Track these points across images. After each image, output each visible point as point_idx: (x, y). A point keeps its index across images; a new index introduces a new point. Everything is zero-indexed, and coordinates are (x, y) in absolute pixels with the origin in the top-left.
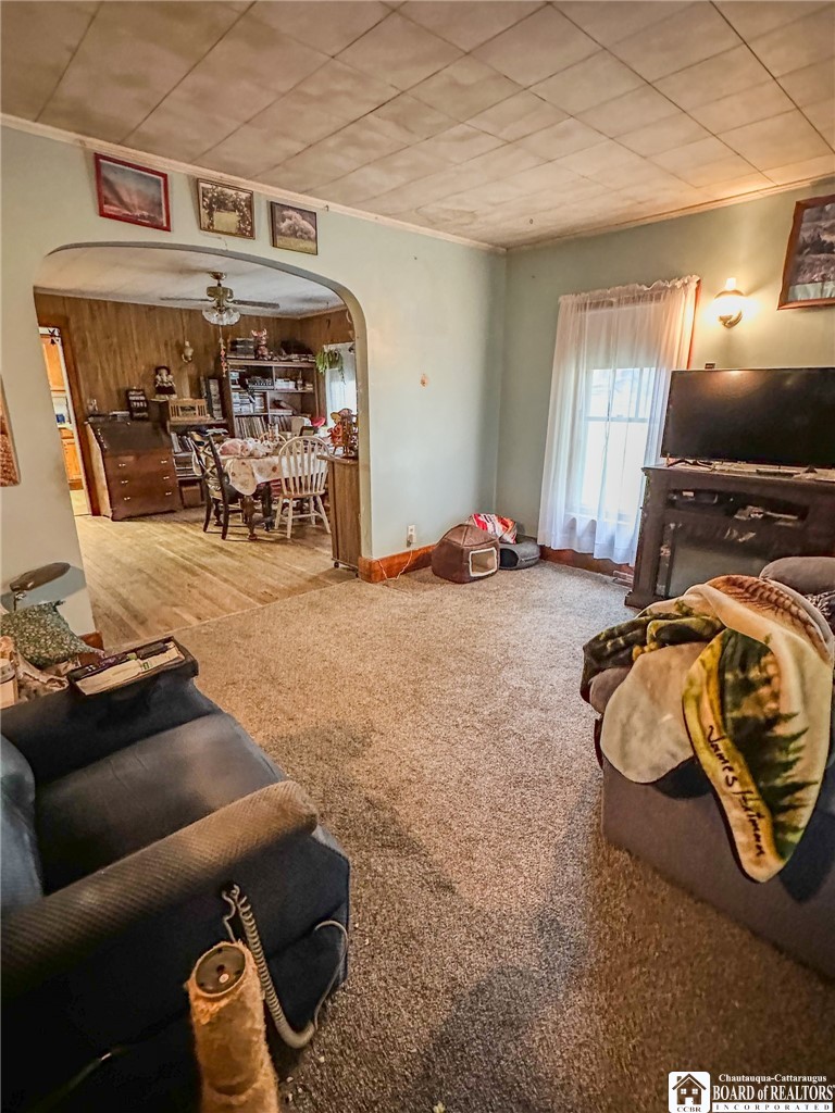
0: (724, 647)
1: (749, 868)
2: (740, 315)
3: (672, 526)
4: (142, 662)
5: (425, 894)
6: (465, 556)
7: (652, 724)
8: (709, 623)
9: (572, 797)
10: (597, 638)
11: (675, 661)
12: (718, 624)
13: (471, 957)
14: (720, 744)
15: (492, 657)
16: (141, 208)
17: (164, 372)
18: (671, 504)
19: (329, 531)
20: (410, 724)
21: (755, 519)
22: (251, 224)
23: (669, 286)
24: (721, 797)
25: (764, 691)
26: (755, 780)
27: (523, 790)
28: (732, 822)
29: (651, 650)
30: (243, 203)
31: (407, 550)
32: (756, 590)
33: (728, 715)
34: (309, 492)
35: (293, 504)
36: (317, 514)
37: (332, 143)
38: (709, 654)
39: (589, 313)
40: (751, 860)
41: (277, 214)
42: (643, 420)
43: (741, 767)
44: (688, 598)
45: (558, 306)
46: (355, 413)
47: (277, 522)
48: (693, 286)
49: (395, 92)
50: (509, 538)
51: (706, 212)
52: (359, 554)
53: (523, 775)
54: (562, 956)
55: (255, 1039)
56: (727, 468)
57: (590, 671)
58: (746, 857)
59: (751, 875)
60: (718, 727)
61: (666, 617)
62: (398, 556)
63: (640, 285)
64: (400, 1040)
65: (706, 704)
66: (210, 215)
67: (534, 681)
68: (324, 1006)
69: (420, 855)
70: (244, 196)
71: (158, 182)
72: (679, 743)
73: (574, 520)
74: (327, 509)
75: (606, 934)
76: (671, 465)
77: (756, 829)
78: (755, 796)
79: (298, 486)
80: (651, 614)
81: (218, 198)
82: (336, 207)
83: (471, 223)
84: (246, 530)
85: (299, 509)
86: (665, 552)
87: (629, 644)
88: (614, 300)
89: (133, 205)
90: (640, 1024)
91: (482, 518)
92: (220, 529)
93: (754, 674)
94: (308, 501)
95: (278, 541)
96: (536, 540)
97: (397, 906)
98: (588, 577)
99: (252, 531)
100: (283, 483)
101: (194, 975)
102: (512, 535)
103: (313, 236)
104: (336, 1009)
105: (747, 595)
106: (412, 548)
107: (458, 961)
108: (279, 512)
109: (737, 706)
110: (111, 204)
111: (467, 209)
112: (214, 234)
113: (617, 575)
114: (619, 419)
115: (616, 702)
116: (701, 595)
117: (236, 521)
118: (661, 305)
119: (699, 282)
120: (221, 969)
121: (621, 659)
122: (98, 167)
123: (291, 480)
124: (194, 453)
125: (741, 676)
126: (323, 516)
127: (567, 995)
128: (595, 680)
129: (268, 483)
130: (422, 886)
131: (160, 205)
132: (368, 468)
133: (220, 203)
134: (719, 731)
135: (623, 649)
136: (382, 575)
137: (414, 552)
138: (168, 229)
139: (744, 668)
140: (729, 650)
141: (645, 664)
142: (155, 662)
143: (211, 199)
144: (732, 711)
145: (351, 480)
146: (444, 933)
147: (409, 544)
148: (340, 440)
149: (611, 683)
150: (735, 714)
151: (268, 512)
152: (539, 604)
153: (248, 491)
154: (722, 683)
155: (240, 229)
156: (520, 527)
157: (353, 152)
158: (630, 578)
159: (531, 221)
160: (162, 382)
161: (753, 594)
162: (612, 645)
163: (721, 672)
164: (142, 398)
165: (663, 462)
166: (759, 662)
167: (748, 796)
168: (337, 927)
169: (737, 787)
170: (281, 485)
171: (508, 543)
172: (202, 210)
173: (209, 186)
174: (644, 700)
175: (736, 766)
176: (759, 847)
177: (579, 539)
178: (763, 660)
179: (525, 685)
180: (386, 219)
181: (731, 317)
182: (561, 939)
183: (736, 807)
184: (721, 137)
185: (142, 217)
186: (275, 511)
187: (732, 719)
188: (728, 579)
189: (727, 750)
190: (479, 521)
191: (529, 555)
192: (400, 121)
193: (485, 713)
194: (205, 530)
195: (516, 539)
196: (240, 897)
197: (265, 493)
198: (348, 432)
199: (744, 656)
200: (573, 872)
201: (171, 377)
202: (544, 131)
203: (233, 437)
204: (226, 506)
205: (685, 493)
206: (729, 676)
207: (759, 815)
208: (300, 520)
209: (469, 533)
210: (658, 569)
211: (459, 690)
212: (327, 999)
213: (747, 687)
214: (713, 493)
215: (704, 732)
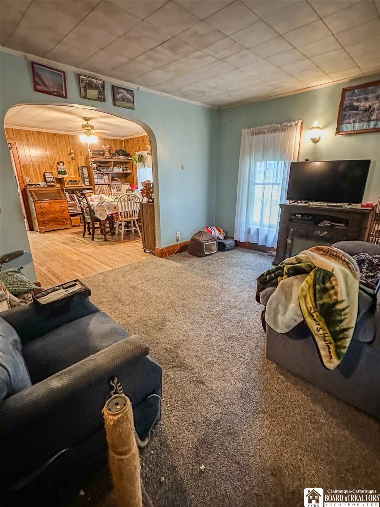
0: (315, 275)
1: (327, 365)
2: (320, 137)
3: (292, 230)
4: (65, 290)
5: (193, 386)
6: (202, 245)
7: (286, 308)
8: (309, 266)
9: (253, 344)
10: (262, 275)
11: (296, 282)
12: (313, 266)
13: (213, 409)
14: (314, 315)
15: (216, 288)
16: (53, 87)
17: (61, 164)
18: (291, 220)
19: (141, 236)
20: (182, 317)
21: (327, 226)
22: (104, 95)
23: (289, 125)
24: (315, 337)
25: (332, 292)
26: (329, 329)
27: (232, 342)
28: (319, 346)
29: (285, 278)
30: (100, 86)
31: (176, 243)
32: (328, 251)
33: (318, 302)
34: (131, 218)
35: (123, 224)
36: (135, 228)
37: (141, 59)
38: (309, 278)
39: (255, 137)
40: (327, 362)
41: (116, 91)
42: (279, 184)
43: (322, 323)
44: (301, 256)
45: (241, 134)
46: (152, 182)
47: (116, 232)
48: (300, 125)
49: (169, 37)
50: (221, 237)
51: (304, 92)
52: (155, 245)
53: (231, 336)
54: (251, 407)
55: (132, 432)
56: (315, 204)
57: (260, 289)
58: (325, 360)
59: (328, 368)
60: (314, 308)
61: (292, 264)
62: (172, 246)
63: (277, 124)
64: (185, 443)
65: (308, 299)
66: (85, 91)
67: (235, 297)
68: (152, 431)
69: (189, 370)
70: (100, 82)
71: (61, 75)
72: (297, 315)
73: (250, 228)
74: (140, 227)
75: (269, 397)
76: (291, 203)
77: (329, 348)
78: (329, 335)
79: (126, 216)
80: (285, 263)
81: (89, 83)
82: (141, 88)
83: (202, 96)
84: (103, 236)
85: (127, 226)
86: (289, 241)
87: (276, 277)
88: (266, 131)
89: (50, 86)
90: (284, 431)
91: (209, 229)
92: (91, 236)
93: (328, 285)
94: (130, 223)
95: (117, 241)
96: (233, 238)
97: (181, 391)
98: (256, 253)
99: (105, 236)
100: (119, 214)
101: (106, 406)
102: (223, 235)
103: (132, 101)
104: (157, 433)
105: (325, 253)
106: (179, 242)
107: (208, 411)
108: (117, 228)
109: (321, 298)
110: (40, 85)
111: (200, 89)
112: (87, 100)
113: (269, 253)
114: (268, 184)
115: (272, 300)
116: (306, 254)
117: (97, 232)
118: (286, 133)
119: (302, 123)
120: (117, 404)
121: (273, 283)
122: (33, 68)
123: (123, 213)
124: (78, 201)
125: (322, 286)
126: (138, 229)
127: (253, 421)
128: (261, 293)
129: (112, 215)
130: (191, 382)
131: (62, 86)
132: (159, 207)
133: (90, 85)
134: (314, 310)
135: (273, 279)
136: (166, 254)
137: (180, 244)
138: (66, 97)
139: (324, 283)
140: (317, 276)
141: (283, 284)
142: (71, 290)
143: (85, 83)
144: (318, 301)
145: (151, 213)
146: (201, 401)
147: (177, 240)
148: (146, 194)
149: (269, 293)
150: (320, 302)
151: (112, 228)
152: (236, 265)
153: (103, 219)
154: (315, 289)
155: (99, 97)
156: (226, 232)
157: (150, 63)
158: (274, 253)
159: (229, 96)
160: (61, 169)
161: (327, 253)
162: (269, 277)
163: (314, 285)
164: (52, 176)
165: (288, 202)
166: (330, 280)
167: (326, 335)
168: (157, 397)
169: (321, 332)
170: (118, 216)
171: (221, 239)
172: (81, 88)
173: (84, 78)
174: (283, 298)
175: (321, 323)
176: (330, 356)
177: (252, 237)
178: (331, 279)
179: (231, 299)
180: (165, 94)
181: (316, 138)
182: (250, 400)
183: (321, 340)
184: (312, 59)
185: (54, 91)
186: (116, 227)
187: (319, 304)
188: (317, 248)
189: (317, 317)
190: (208, 230)
191: (230, 244)
192: (173, 49)
193: (214, 311)
194: (83, 237)
195: (224, 238)
196: (118, 383)
197: (111, 219)
198: (148, 190)
199: (324, 278)
200: (254, 374)
201: (65, 166)
202: (235, 55)
203: (95, 194)
204: (93, 225)
205: (297, 216)
206: (318, 287)
207: (330, 343)
208: (127, 231)
209: (204, 235)
210: (286, 249)
211: (202, 302)
212: (153, 428)
213: (325, 290)
214: (308, 215)
215: (307, 309)
